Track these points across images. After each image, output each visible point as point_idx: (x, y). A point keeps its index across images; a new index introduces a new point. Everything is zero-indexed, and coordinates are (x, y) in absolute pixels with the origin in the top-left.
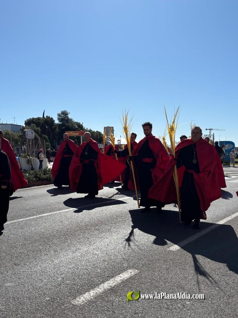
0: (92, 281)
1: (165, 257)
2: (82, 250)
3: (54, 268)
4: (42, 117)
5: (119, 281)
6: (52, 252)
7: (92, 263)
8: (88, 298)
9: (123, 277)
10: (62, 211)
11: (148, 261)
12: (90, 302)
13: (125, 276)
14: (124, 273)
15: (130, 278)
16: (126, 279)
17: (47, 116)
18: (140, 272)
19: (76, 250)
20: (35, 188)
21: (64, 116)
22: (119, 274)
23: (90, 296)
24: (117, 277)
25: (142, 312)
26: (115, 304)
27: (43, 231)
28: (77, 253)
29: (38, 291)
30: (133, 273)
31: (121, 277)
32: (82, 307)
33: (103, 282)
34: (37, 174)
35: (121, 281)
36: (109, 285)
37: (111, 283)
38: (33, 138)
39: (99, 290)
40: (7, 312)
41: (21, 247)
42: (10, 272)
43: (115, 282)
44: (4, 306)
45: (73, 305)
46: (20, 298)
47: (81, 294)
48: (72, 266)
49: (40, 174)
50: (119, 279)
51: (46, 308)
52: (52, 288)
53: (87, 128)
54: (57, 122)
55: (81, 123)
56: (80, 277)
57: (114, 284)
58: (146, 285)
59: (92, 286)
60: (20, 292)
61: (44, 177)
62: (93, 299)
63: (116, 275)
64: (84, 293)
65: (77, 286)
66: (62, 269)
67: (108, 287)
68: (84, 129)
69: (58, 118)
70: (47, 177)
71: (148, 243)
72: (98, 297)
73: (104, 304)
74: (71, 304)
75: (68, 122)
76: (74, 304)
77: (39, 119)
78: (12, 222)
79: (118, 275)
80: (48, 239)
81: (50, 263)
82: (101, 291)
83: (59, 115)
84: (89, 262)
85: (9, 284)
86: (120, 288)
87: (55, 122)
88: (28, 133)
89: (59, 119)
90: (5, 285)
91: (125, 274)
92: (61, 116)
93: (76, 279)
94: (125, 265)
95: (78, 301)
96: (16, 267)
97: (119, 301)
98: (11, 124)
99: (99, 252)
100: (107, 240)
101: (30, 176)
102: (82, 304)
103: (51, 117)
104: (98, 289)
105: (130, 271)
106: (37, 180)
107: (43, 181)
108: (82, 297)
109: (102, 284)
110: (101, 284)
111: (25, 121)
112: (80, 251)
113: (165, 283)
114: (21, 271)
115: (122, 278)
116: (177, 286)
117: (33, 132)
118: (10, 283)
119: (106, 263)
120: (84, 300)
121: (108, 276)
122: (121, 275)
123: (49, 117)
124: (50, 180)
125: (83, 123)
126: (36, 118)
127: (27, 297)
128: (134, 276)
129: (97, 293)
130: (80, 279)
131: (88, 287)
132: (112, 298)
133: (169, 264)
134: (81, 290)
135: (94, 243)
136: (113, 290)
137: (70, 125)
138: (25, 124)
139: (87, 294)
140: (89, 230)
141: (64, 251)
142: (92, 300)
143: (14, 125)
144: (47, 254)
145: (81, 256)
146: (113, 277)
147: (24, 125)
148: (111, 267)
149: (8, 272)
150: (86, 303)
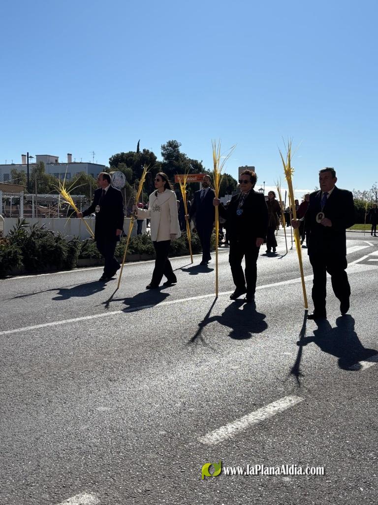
0: (229, 410)
1: (345, 380)
2: (210, 363)
3: (170, 388)
4: (136, 151)
5: (271, 413)
6: (164, 363)
7: (227, 382)
8: (224, 435)
9: (279, 407)
10: (175, 302)
11: (317, 384)
12: (228, 442)
13: (282, 404)
14: (279, 401)
15: (289, 409)
16: (283, 410)
17: (144, 150)
18: (306, 400)
19: (200, 362)
20: (130, 265)
21: (172, 150)
22: (272, 402)
23: (227, 433)
24: (268, 406)
25: (312, 462)
26: (266, 446)
27: (148, 331)
28: (202, 367)
29: (148, 421)
30: (293, 401)
31: (274, 407)
32: (216, 449)
33: (247, 412)
34: (132, 243)
35: (275, 414)
36: (256, 418)
37: (259, 414)
38: (123, 186)
39: (242, 423)
40: (104, 448)
41: (117, 353)
42: (103, 390)
43: (265, 414)
44: (98, 439)
45: (202, 444)
46: (122, 430)
47: (213, 429)
48: (197, 385)
49: (137, 244)
50: (272, 410)
51: (161, 446)
52: (168, 417)
53: (209, 170)
54: (160, 159)
55: (199, 161)
56: (210, 403)
57: (264, 417)
58: (315, 420)
59: (229, 417)
60: (121, 421)
61: (144, 247)
62: (233, 437)
63: (267, 404)
64: (218, 427)
65: (206, 416)
66: (181, 390)
67: (255, 421)
68: (204, 171)
69: (162, 153)
70: (148, 248)
71: (316, 356)
72: (240, 435)
73: (250, 445)
74: (198, 442)
75: (178, 159)
76: (204, 443)
77: (131, 154)
78: (100, 315)
79: (270, 403)
80: (157, 342)
81: (163, 380)
82: (244, 426)
83: (163, 148)
84: (222, 381)
85: (102, 409)
86: (274, 424)
87: (157, 160)
88: (116, 178)
89: (163, 155)
90: (97, 409)
91: (280, 403)
92: (168, 149)
93: (204, 405)
94: (281, 389)
95: (209, 439)
96: (111, 383)
97: (274, 443)
98: (88, 163)
99: (237, 367)
100: (249, 349)
101: (122, 246)
102: (216, 443)
103: (150, 151)
104: (239, 423)
105: (288, 398)
106: (133, 253)
107: (141, 254)
108: (215, 434)
109: (246, 416)
110: (243, 415)
111: (110, 159)
112: (207, 363)
113: (347, 420)
114: (120, 389)
115: (276, 409)
116: (367, 425)
117: (123, 175)
118: (104, 406)
119: (250, 384)
120: (219, 438)
121: (254, 404)
122: (274, 404)
123: (148, 150)
124: (152, 253)
125: (202, 161)
126: (127, 154)
127: (131, 429)
128: (295, 406)
129: (238, 429)
130: (210, 406)
131: (223, 418)
132: (263, 436)
133: (352, 391)
134: (213, 422)
135: (229, 353)
136: (262, 425)
137: (182, 164)
138: (110, 163)
139: (222, 429)
140: (219, 332)
141: (183, 363)
142: (231, 438)
143: (93, 164)
144: (157, 367)
145: (210, 371)
146: (261, 406)
147: (108, 166)
148: (258, 391)
149: (100, 390)
150: (221, 443)
